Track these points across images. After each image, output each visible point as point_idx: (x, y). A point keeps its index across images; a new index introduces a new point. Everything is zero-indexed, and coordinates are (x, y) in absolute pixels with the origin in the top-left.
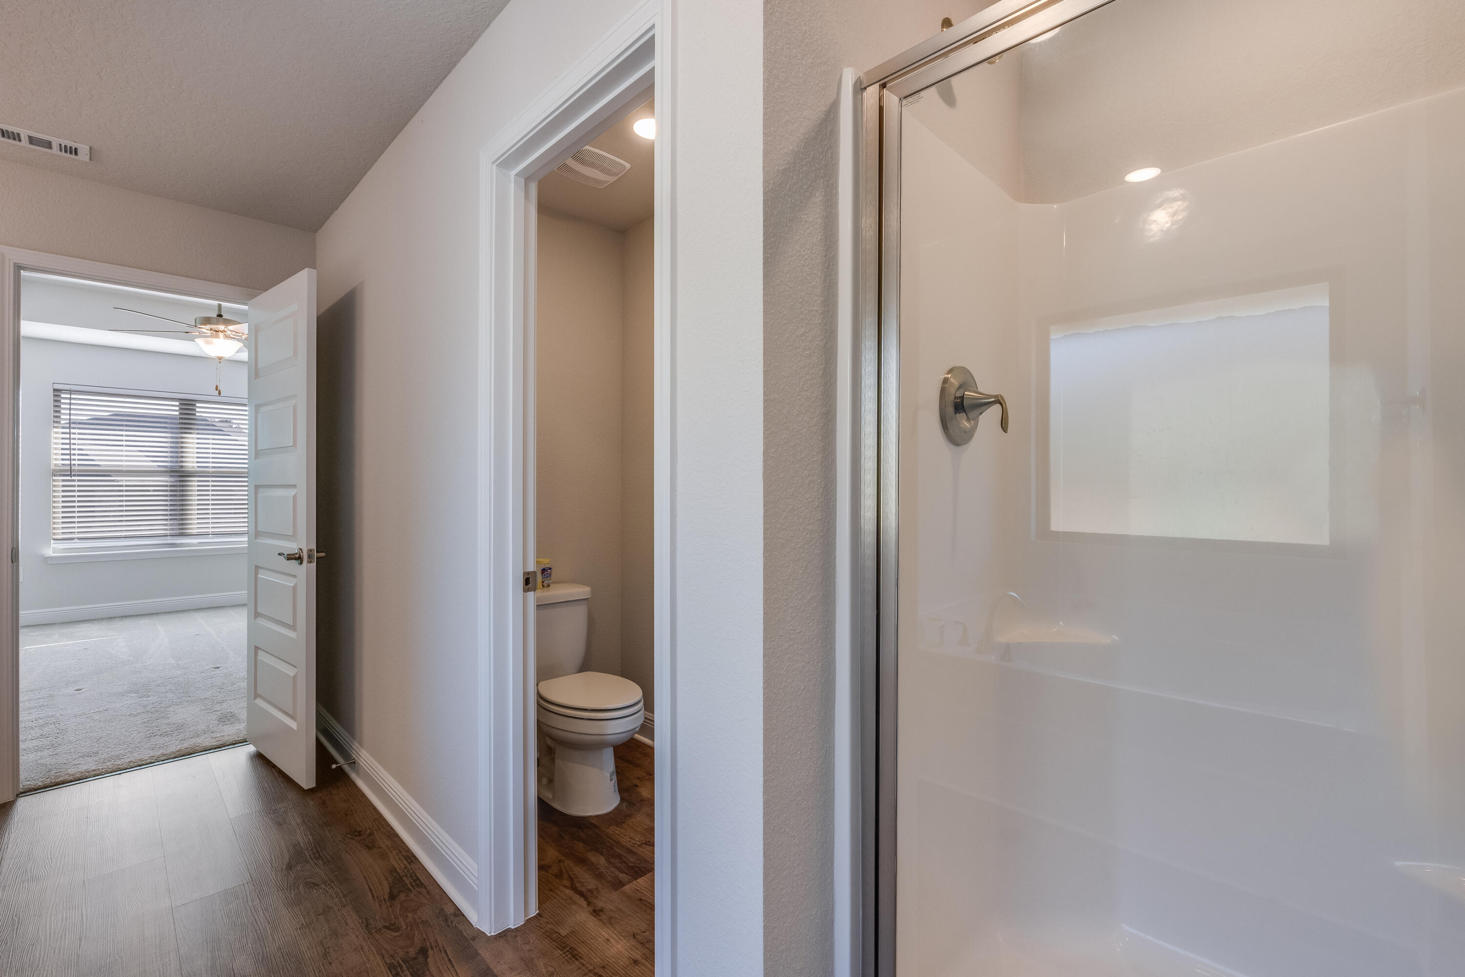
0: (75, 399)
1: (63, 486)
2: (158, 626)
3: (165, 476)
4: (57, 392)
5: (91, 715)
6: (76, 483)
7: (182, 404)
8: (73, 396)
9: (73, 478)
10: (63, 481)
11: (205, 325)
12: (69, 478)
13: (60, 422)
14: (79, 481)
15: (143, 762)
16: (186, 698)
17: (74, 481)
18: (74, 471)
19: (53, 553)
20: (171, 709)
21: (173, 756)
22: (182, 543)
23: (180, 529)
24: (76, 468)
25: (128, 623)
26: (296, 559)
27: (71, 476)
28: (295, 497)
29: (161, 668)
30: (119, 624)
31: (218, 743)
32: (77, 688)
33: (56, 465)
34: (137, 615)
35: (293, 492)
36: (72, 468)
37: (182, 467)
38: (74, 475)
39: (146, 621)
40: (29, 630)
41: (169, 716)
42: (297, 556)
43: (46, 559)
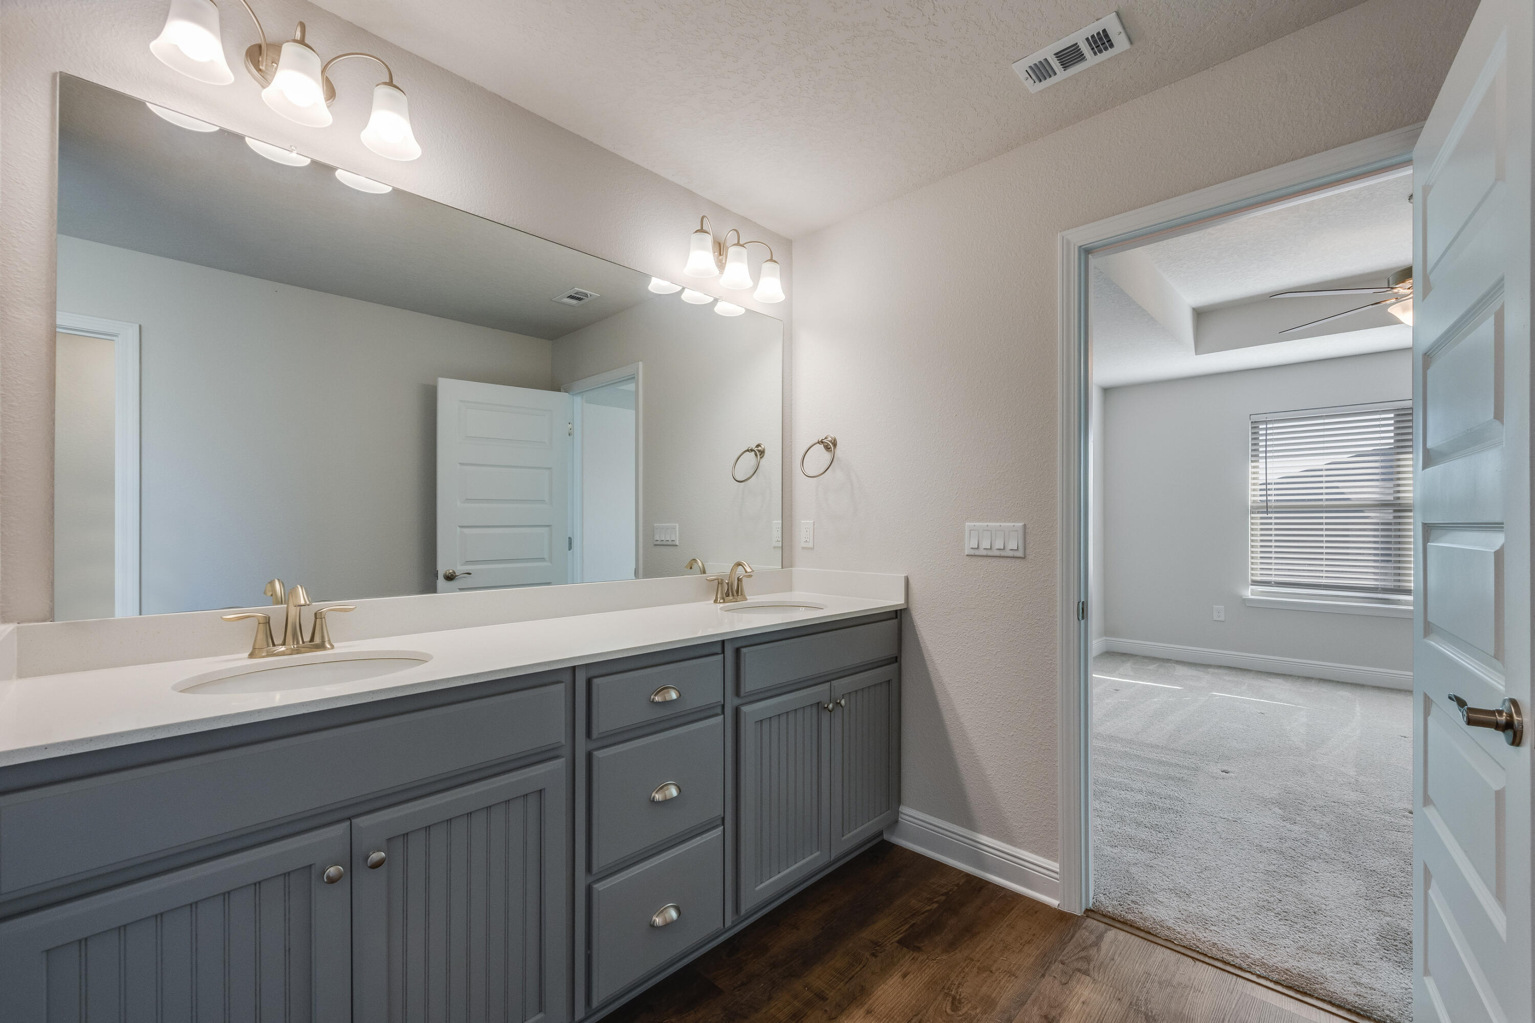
0: (1271, 428)
1: (1262, 524)
2: (1358, 705)
3: (1373, 511)
4: (1255, 425)
5: (1217, 819)
6: (1273, 521)
7: (1399, 415)
8: (1269, 426)
9: (1270, 515)
10: (1262, 518)
11: (1403, 282)
12: (1265, 515)
13: (1258, 455)
14: (1276, 518)
15: (1230, 959)
16: (1343, 855)
17: (1271, 518)
18: (1271, 507)
19: (1252, 595)
20: (1314, 865)
21: (1276, 977)
22: (1399, 600)
23: (1395, 580)
24: (1274, 504)
25: (1325, 691)
26: (1497, 726)
27: (1267, 512)
28: (1499, 555)
29: (1332, 778)
30: (1313, 689)
31: (1359, 1002)
32: (1225, 768)
33: (1254, 501)
34: (1338, 682)
35: (1497, 540)
36: (1268, 504)
37: (1398, 498)
38: (1272, 512)
39: (1344, 694)
40: (1226, 672)
41: (1305, 878)
42: (1503, 719)
43: (1245, 601)
